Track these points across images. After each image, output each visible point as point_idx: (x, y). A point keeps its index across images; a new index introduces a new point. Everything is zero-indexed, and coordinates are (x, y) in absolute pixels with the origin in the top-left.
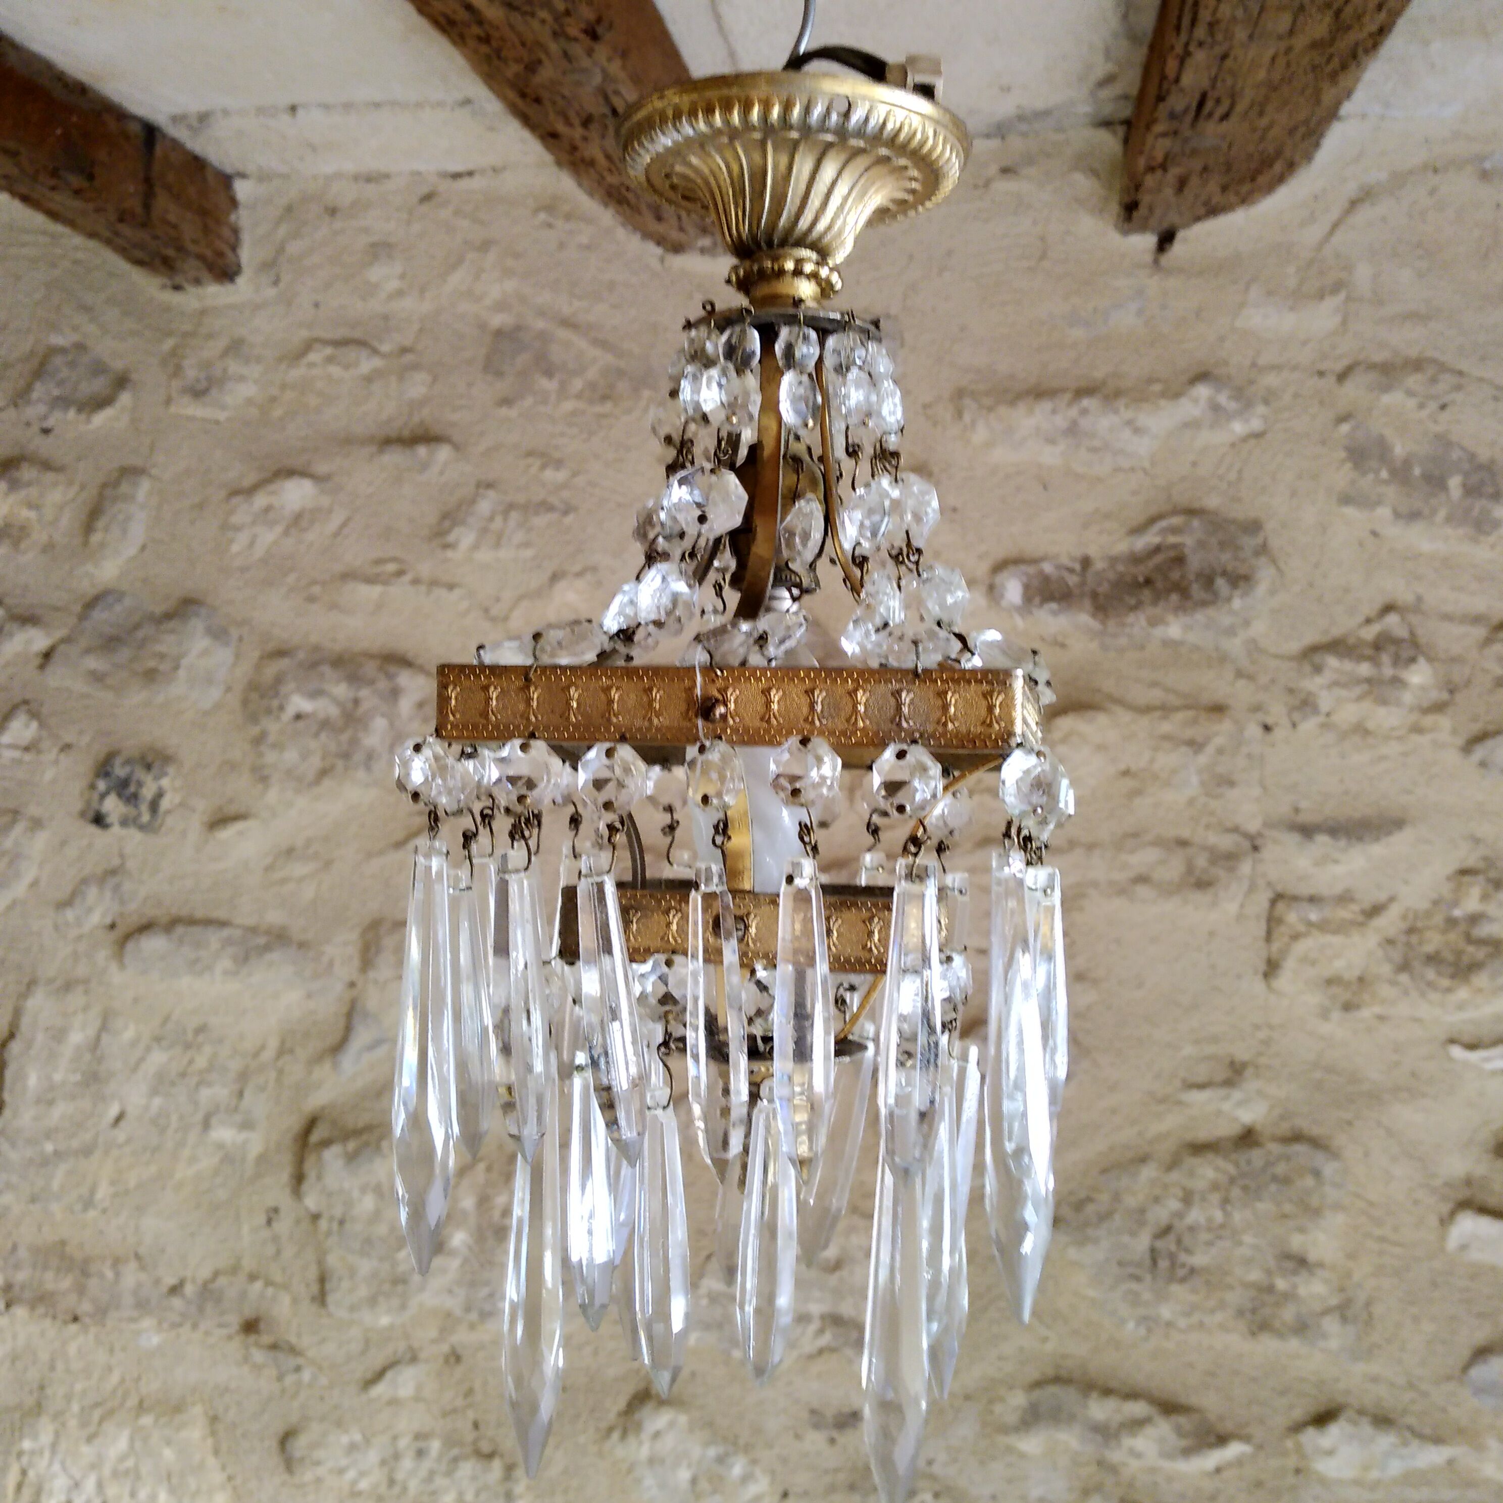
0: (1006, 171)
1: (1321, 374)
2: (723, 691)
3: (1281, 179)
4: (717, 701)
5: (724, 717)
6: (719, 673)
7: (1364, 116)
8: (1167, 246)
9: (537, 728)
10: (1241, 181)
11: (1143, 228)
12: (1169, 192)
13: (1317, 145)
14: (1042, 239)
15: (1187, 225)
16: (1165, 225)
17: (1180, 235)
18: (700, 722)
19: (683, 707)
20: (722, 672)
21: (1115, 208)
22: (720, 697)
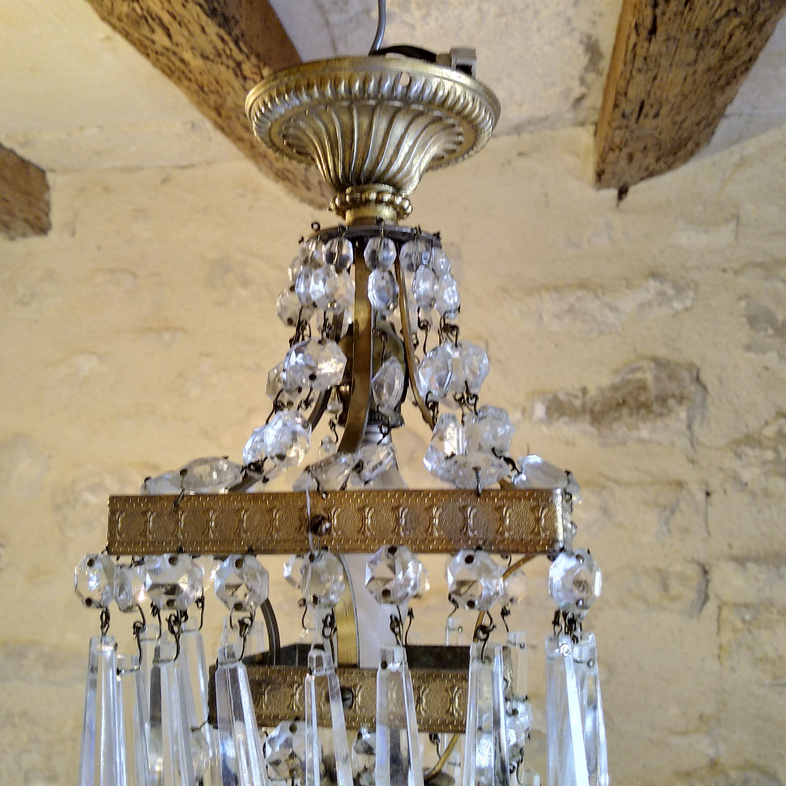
0: (521, 154)
1: (724, 271)
2: (327, 510)
3: (692, 154)
4: (323, 518)
5: (328, 531)
6: (324, 496)
7: (741, 115)
8: (624, 196)
9: (183, 543)
10: (668, 155)
11: (608, 186)
12: (623, 163)
13: (713, 133)
14: (546, 195)
15: (635, 183)
16: (621, 184)
17: (632, 190)
18: (310, 536)
19: (297, 524)
20: (327, 495)
21: (591, 174)
22: (326, 516)
